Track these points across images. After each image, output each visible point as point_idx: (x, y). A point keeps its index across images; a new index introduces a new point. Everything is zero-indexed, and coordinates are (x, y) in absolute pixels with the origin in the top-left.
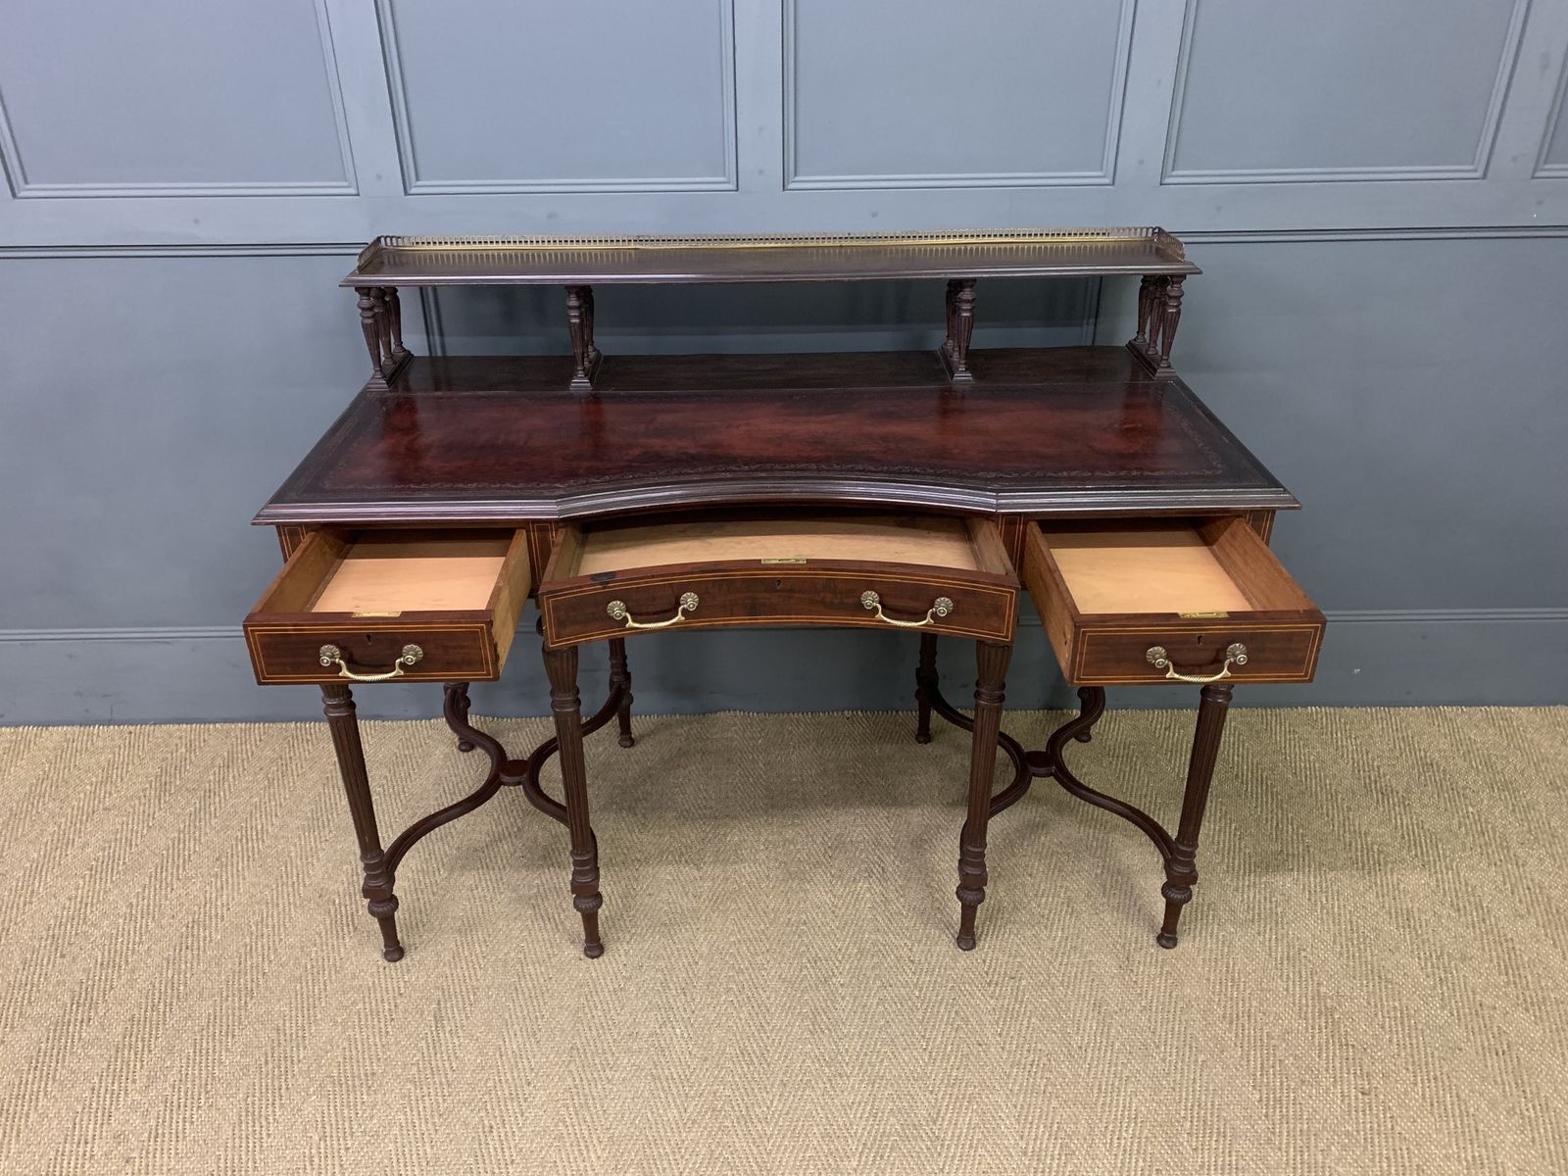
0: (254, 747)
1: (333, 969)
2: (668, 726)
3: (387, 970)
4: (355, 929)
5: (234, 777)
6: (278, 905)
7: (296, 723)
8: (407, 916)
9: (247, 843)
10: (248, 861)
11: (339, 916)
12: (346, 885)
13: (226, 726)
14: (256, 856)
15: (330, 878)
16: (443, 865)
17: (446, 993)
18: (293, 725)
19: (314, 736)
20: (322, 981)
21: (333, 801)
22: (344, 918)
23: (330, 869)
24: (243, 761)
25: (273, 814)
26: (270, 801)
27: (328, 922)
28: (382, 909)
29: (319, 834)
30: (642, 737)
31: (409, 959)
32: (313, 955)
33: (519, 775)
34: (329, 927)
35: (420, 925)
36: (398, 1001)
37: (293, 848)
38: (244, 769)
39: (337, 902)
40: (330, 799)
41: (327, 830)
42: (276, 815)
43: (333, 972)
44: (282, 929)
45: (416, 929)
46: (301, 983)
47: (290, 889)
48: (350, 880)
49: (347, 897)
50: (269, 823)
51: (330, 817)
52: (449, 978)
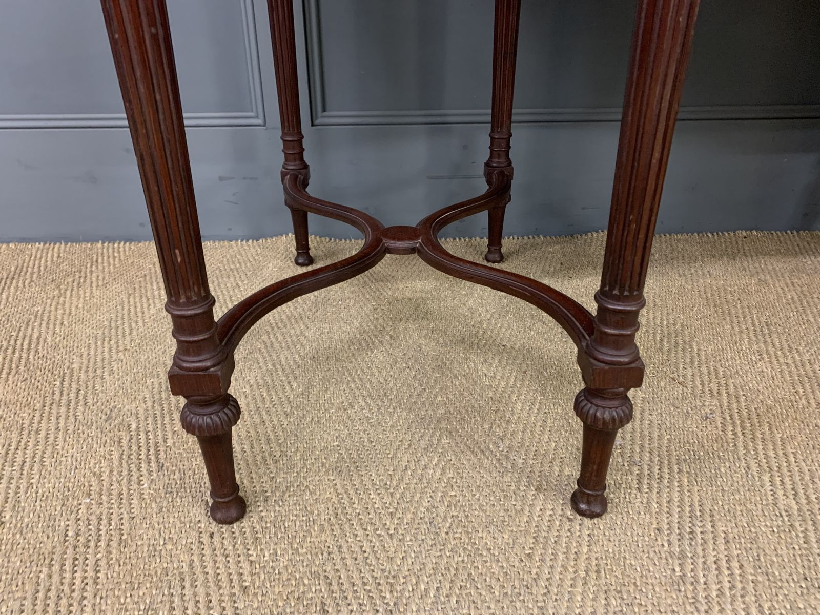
0: (49, 263)
1: (116, 539)
2: (534, 246)
3: (217, 539)
4: (161, 467)
5: (17, 288)
6: (37, 432)
7: (103, 243)
8: (247, 448)
9: (14, 352)
10: (9, 374)
11: (134, 448)
12: (149, 404)
13: (21, 246)
14: (22, 368)
15: (125, 394)
16: (296, 378)
17: (335, 587)
18: (99, 245)
19: (122, 254)
20: (91, 562)
21: (139, 309)
22: (143, 451)
23: (128, 384)
24: (32, 274)
25: (58, 322)
26: (56, 309)
27: (116, 456)
28: (209, 419)
29: (117, 343)
30: (510, 254)
31: (255, 518)
32: (83, 511)
33: (410, 239)
34: (116, 463)
35: (270, 461)
36: (241, 605)
37: (76, 359)
38: (32, 281)
39: (134, 426)
40: (136, 307)
41: (128, 338)
42: (62, 324)
43: (114, 544)
44: (36, 468)
45: (263, 469)
46: (51, 566)
47: (63, 409)
48: (157, 397)
49: (150, 420)
50: (51, 333)
51: (134, 325)
52: (337, 557)
